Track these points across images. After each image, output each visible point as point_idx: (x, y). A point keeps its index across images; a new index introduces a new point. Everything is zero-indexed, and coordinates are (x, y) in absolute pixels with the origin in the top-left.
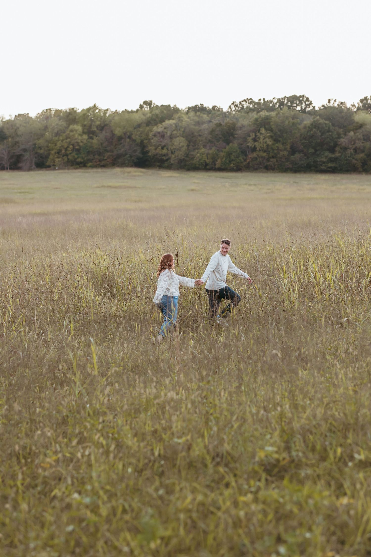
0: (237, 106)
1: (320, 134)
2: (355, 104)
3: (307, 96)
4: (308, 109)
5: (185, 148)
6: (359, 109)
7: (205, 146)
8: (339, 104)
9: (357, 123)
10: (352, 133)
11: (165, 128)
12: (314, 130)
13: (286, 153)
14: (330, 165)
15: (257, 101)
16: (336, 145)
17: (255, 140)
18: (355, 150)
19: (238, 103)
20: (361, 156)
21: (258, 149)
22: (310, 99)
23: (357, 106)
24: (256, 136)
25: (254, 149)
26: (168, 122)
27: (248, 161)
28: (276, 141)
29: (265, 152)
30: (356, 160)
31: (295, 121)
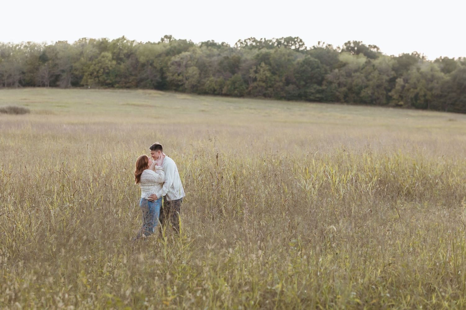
0: (242, 43)
1: (310, 69)
2: (340, 47)
3: (301, 38)
4: (301, 49)
5: (197, 76)
6: (343, 50)
7: (214, 75)
8: (327, 46)
9: (342, 62)
10: (337, 70)
11: (181, 59)
12: (306, 66)
13: (281, 84)
14: (318, 95)
15: (259, 40)
16: (323, 79)
17: (256, 72)
18: (339, 85)
19: (244, 40)
20: (344, 89)
21: (258, 79)
22: (303, 40)
23: (341, 48)
24: (257, 68)
25: (255, 80)
26: (184, 54)
27: (250, 89)
28: (274, 73)
29: (264, 82)
30: (340, 92)
31: (290, 58)
